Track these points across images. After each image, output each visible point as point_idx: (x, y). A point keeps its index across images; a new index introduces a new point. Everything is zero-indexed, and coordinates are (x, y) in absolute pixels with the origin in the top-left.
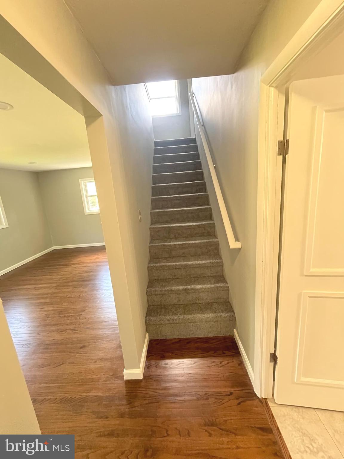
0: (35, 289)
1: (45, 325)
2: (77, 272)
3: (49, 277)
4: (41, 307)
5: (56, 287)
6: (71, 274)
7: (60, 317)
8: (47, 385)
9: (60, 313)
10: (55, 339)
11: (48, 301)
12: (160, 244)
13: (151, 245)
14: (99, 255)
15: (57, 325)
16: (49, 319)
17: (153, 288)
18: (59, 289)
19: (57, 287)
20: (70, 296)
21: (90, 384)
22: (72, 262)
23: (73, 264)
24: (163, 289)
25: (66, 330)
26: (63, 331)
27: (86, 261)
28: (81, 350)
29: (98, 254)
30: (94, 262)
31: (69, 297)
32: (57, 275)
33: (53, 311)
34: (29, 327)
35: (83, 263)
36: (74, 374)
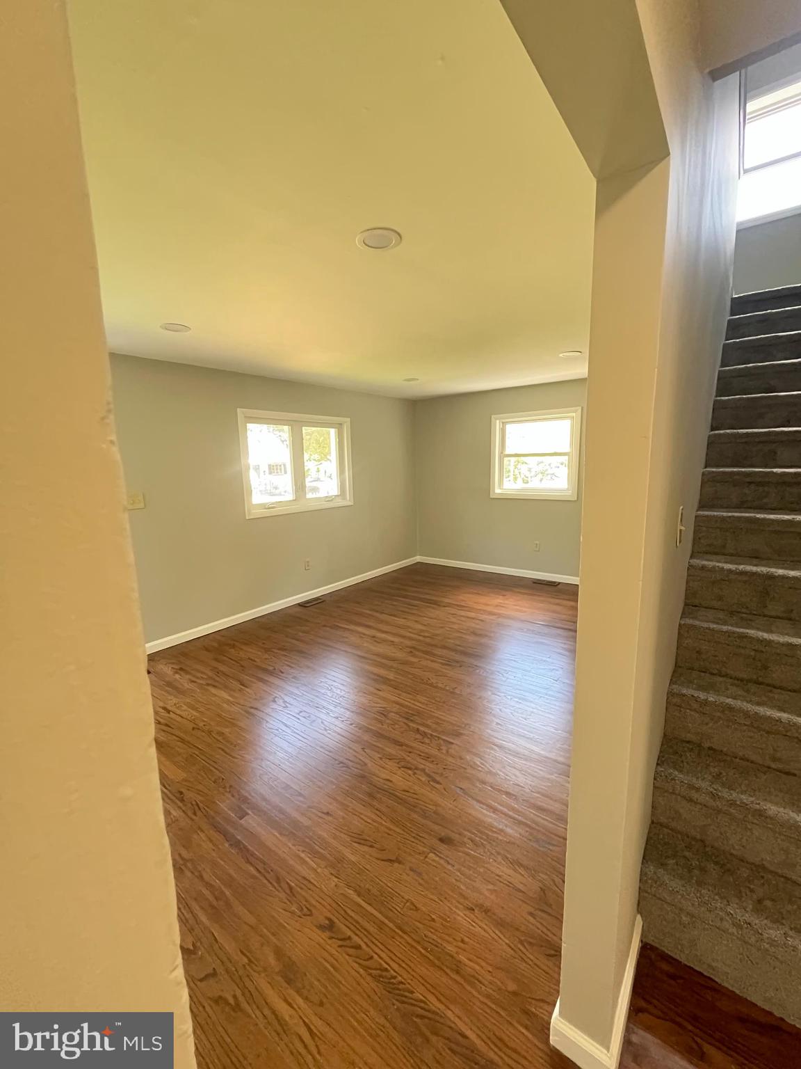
0: (374, 639)
1: (379, 735)
2: (456, 627)
3: (401, 621)
4: (378, 686)
5: (409, 650)
6: (442, 627)
7: (409, 726)
8: (359, 900)
9: (409, 716)
10: (391, 781)
11: (391, 676)
12: (725, 628)
13: (689, 621)
14: (507, 599)
15: (400, 745)
16: (388, 721)
17: (681, 771)
18: (414, 656)
19: (412, 650)
20: (434, 681)
21: (451, 978)
22: (447, 600)
23: (449, 605)
24: (725, 793)
25: (416, 769)
26: (410, 769)
27: (476, 606)
28: (442, 847)
29: (504, 596)
30: (494, 614)
31: (431, 685)
32: (416, 621)
33: (398, 706)
34: (351, 724)
35: (471, 609)
36: (417, 909)
